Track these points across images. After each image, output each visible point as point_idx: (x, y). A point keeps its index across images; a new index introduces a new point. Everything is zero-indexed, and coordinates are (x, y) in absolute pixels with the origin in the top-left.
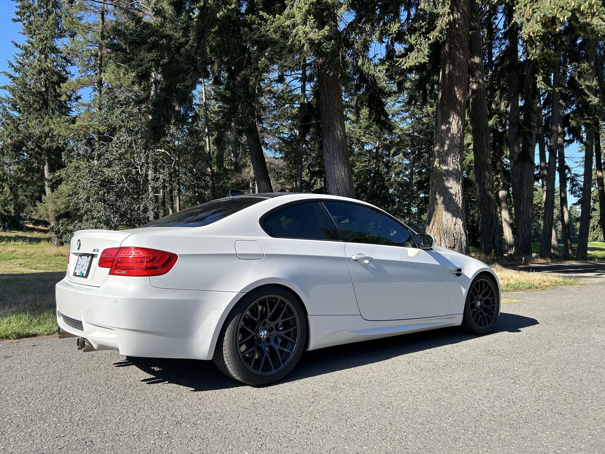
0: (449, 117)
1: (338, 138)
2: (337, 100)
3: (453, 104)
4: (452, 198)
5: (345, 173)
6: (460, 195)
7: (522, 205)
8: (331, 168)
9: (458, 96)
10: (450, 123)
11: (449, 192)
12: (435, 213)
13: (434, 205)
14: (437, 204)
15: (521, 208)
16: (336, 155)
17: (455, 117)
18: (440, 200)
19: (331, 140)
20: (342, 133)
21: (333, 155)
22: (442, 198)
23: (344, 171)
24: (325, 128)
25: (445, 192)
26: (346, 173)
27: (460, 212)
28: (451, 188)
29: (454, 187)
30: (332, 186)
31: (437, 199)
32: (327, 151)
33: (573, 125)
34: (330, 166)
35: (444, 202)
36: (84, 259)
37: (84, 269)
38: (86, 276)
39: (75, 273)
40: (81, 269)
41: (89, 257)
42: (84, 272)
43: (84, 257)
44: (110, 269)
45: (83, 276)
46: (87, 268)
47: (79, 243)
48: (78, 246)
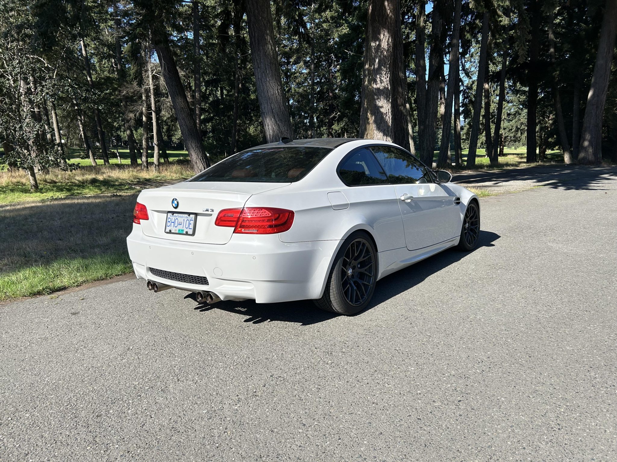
0: (380, 34)
1: (269, 52)
2: (266, 10)
3: (384, 20)
4: (382, 117)
5: (278, 92)
6: (390, 114)
7: (427, 120)
8: (263, 86)
9: (389, 11)
10: (380, 41)
11: (381, 112)
12: (366, 133)
13: (366, 125)
14: (369, 123)
15: (427, 122)
16: (268, 72)
17: (386, 34)
18: (371, 119)
19: (261, 55)
20: (273, 48)
21: (265, 71)
22: (373, 118)
23: (278, 89)
24: (255, 41)
25: (376, 111)
26: (279, 91)
27: (390, 131)
28: (382, 107)
29: (384, 106)
30: (266, 105)
31: (368, 119)
32: (259, 67)
33: (468, 38)
34: (262, 84)
35: (375, 122)
36: (179, 217)
37: (187, 227)
38: (193, 234)
39: (168, 230)
40: (180, 227)
41: (191, 216)
42: (188, 230)
43: (180, 215)
44: (233, 228)
45: (187, 234)
46: (192, 226)
47: (176, 202)
48: (175, 204)
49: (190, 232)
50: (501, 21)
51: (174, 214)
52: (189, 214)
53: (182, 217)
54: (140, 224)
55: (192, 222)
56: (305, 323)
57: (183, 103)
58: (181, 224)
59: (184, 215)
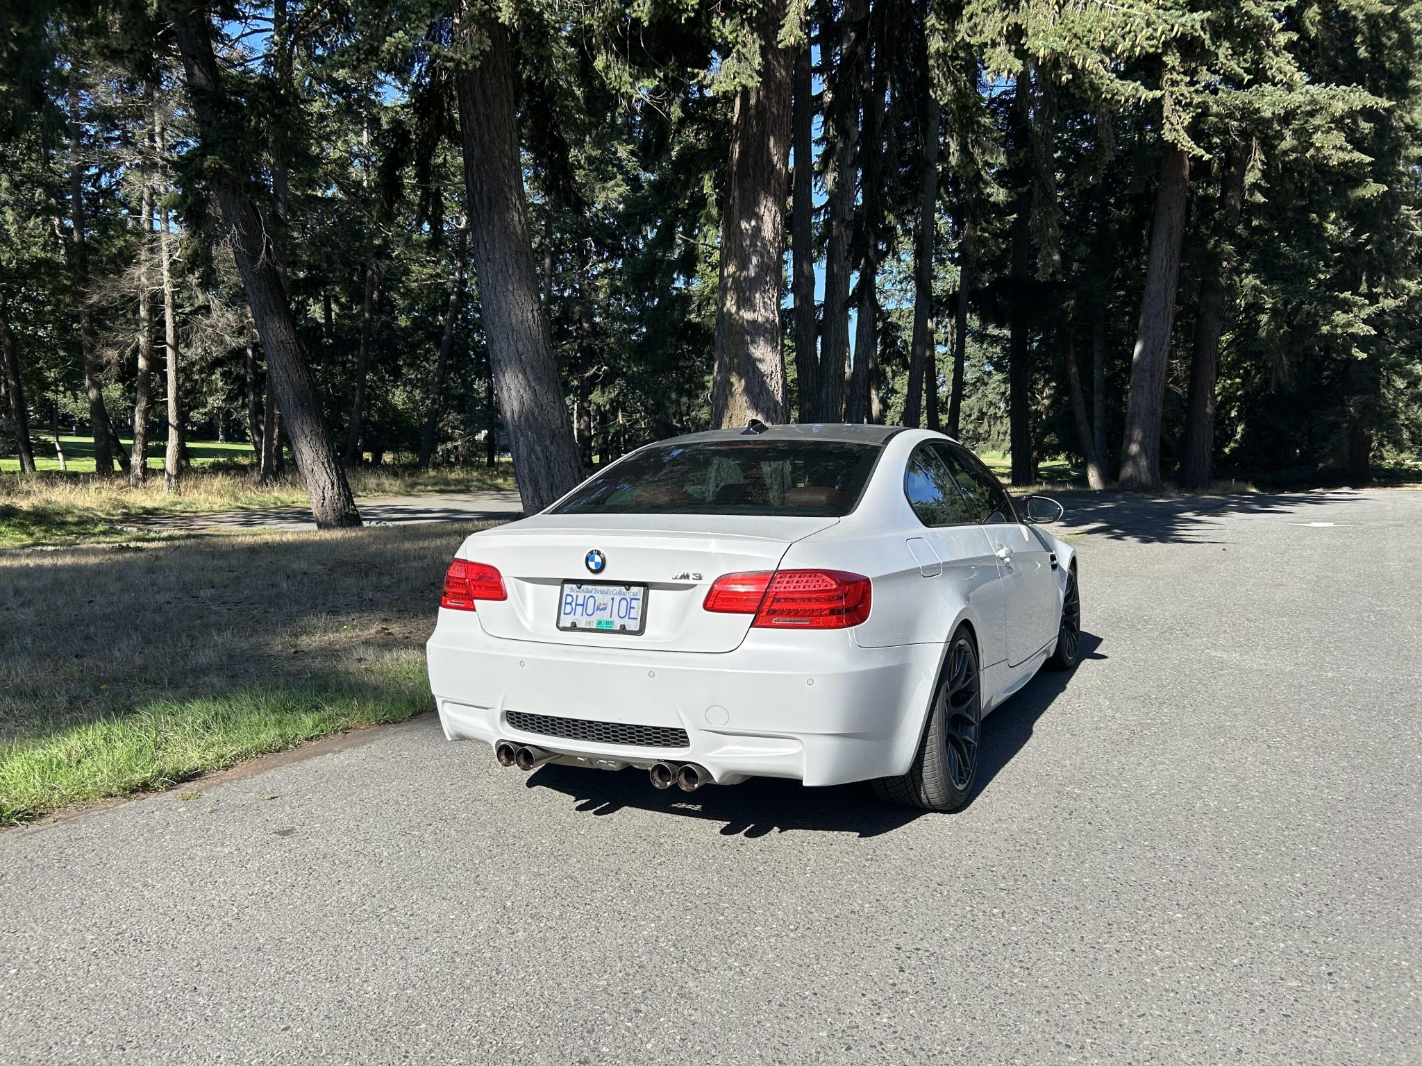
0: (758, 204)
1: (514, 228)
2: (508, 135)
3: (766, 176)
4: (764, 382)
5: (533, 316)
6: (779, 376)
7: (824, 390)
8: (498, 301)
9: (775, 159)
10: (760, 218)
11: (758, 370)
12: (729, 414)
13: (727, 399)
14: (732, 395)
15: (824, 395)
16: (510, 271)
17: (769, 204)
18: (738, 385)
19: (496, 234)
20: (522, 219)
21: (504, 269)
22: (743, 382)
23: (532, 310)
24: (481, 201)
25: (749, 368)
26: (536, 315)
27: (779, 412)
28: (761, 361)
29: (768, 359)
30: (504, 345)
31: (732, 385)
32: (489, 259)
33: (890, 222)
34: (496, 296)
35: (747, 390)
36: (597, 592)
37: (622, 614)
38: (640, 632)
39: (566, 622)
40: (604, 616)
41: (634, 589)
42: (626, 622)
43: (599, 588)
44: (752, 616)
45: (623, 630)
46: (636, 613)
47: (598, 559)
48: (597, 564)
49: (633, 625)
50: (990, 195)
51: (584, 587)
52: (628, 585)
53: (607, 593)
54: (474, 610)
55: (637, 605)
56: (868, 830)
57: (284, 331)
58: (605, 609)
59: (611, 588)
